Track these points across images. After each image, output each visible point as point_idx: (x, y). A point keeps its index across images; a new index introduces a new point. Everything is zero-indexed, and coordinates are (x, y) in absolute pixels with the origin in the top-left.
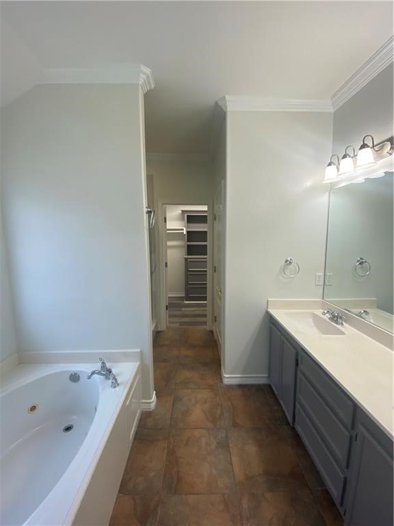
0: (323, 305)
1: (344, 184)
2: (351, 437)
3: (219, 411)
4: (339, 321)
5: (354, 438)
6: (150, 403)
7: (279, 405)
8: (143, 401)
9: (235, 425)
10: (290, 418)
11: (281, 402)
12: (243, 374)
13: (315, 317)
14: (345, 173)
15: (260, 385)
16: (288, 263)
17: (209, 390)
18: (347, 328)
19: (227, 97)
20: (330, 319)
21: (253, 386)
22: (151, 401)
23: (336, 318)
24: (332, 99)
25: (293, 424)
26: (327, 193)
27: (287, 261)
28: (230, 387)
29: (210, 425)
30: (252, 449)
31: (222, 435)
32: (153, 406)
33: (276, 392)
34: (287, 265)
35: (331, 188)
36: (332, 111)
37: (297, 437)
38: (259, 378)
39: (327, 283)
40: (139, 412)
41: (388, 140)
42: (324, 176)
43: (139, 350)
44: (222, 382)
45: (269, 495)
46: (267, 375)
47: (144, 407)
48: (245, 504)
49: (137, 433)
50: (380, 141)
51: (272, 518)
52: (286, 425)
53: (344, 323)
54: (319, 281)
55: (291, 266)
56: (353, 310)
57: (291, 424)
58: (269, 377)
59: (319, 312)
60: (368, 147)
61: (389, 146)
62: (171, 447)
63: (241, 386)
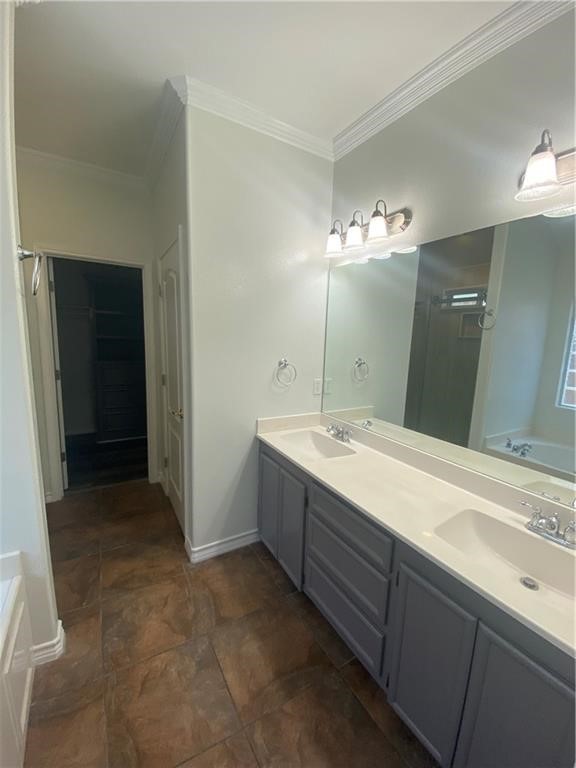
0: (323, 421)
1: (348, 262)
2: (390, 582)
3: (192, 609)
4: (346, 437)
5: (394, 582)
6: (53, 646)
7: (279, 567)
8: (35, 647)
9: (222, 621)
10: (297, 582)
11: (281, 562)
12: (221, 539)
13: (316, 436)
14: (353, 246)
15: (246, 548)
16: (283, 365)
17: (169, 582)
18: (354, 444)
19: (187, 77)
20: (333, 436)
21: (236, 552)
22: (55, 641)
23: (341, 434)
24: (334, 142)
25: (302, 588)
26: (326, 273)
27: (280, 363)
28: (203, 564)
29: (181, 639)
30: (252, 647)
31: (202, 647)
32: (59, 649)
33: (272, 551)
34: (282, 368)
35: (332, 266)
36: (333, 160)
37: (308, 603)
38: (246, 537)
39: (326, 391)
40: (30, 672)
41: (402, 211)
42: (326, 249)
43: (17, 553)
44: (189, 560)
45: (288, 707)
46: (256, 530)
47: (41, 658)
48: (259, 737)
49: (32, 714)
50: (393, 211)
51: (300, 739)
52: (293, 591)
53: (351, 440)
54: (318, 389)
55: (286, 370)
56: (356, 422)
57: (299, 589)
58: (259, 532)
59: (321, 430)
60: (381, 215)
61: (401, 219)
62: (113, 707)
63: (220, 558)
